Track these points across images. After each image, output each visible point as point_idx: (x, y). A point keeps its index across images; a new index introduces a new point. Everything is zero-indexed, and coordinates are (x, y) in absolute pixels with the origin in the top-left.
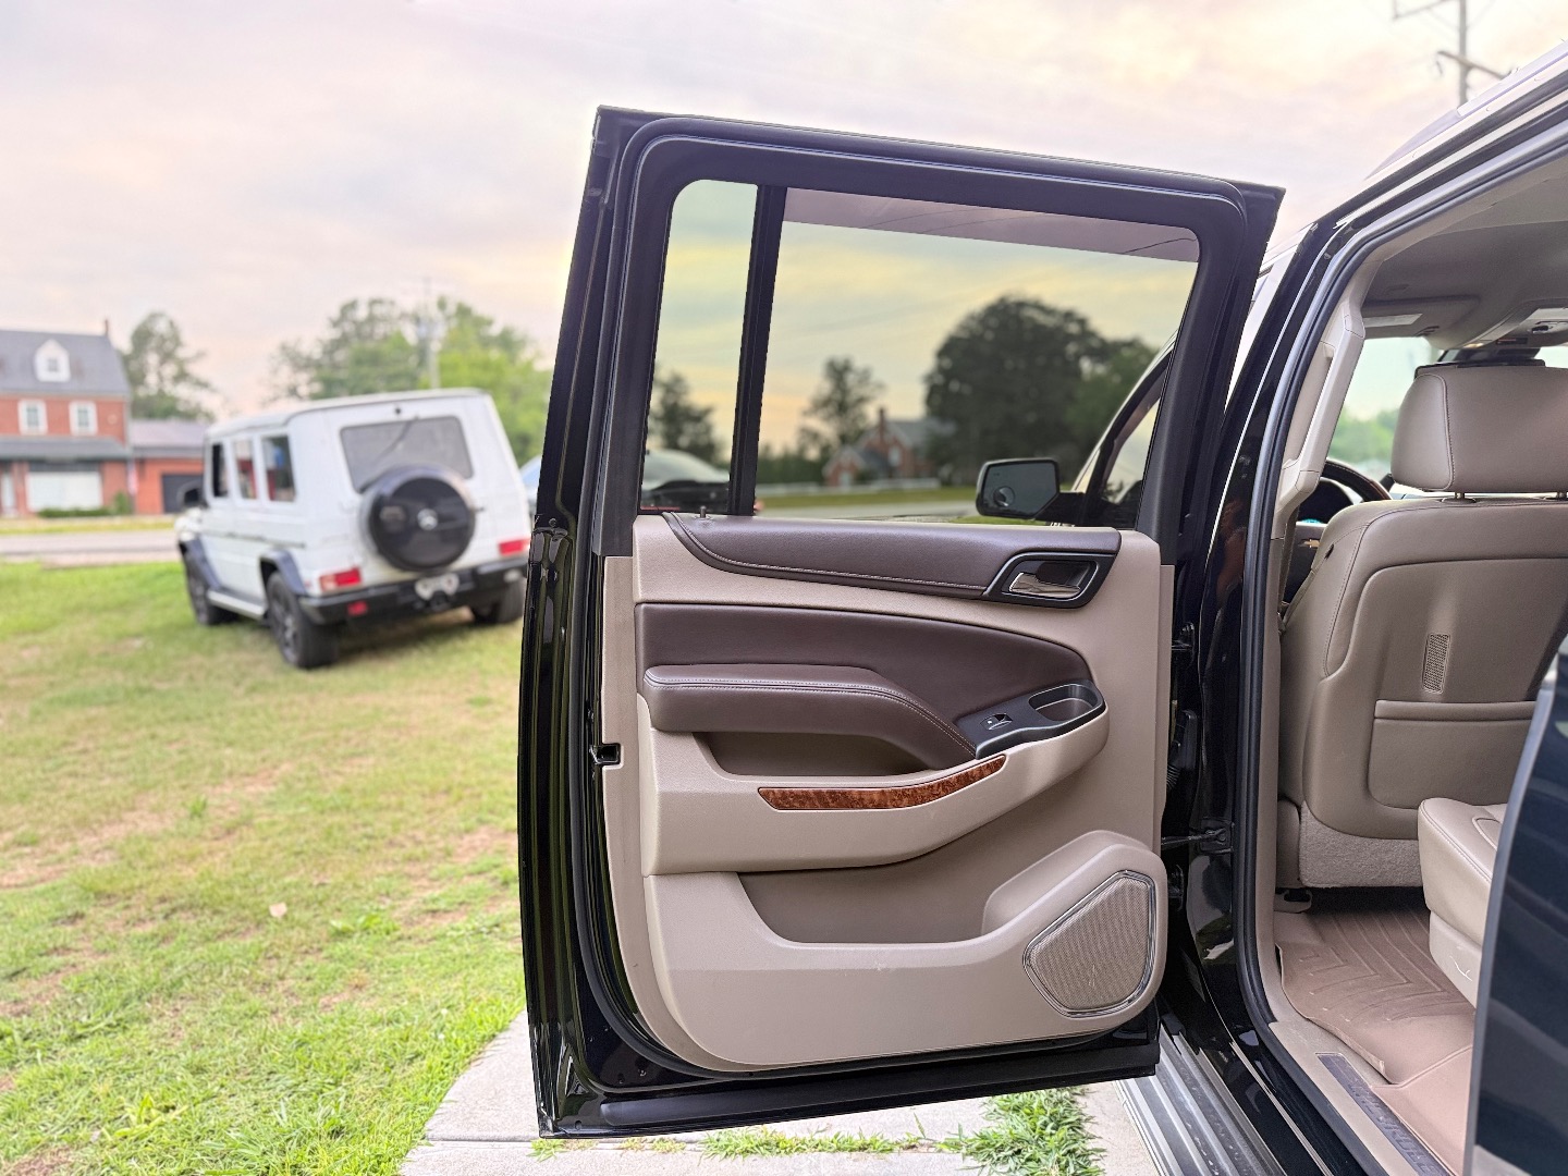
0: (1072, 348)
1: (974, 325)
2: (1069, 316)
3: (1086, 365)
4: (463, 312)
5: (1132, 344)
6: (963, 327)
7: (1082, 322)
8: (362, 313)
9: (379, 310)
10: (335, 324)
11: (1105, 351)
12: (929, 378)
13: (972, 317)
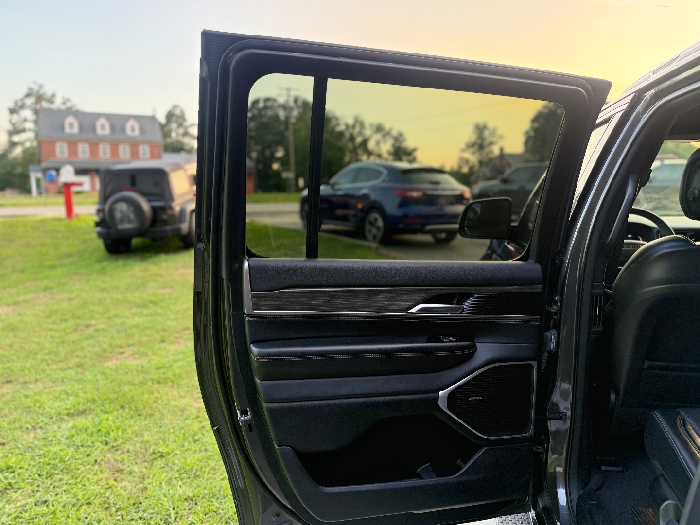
8: (261, 105)
9: (269, 104)
12: (527, 133)
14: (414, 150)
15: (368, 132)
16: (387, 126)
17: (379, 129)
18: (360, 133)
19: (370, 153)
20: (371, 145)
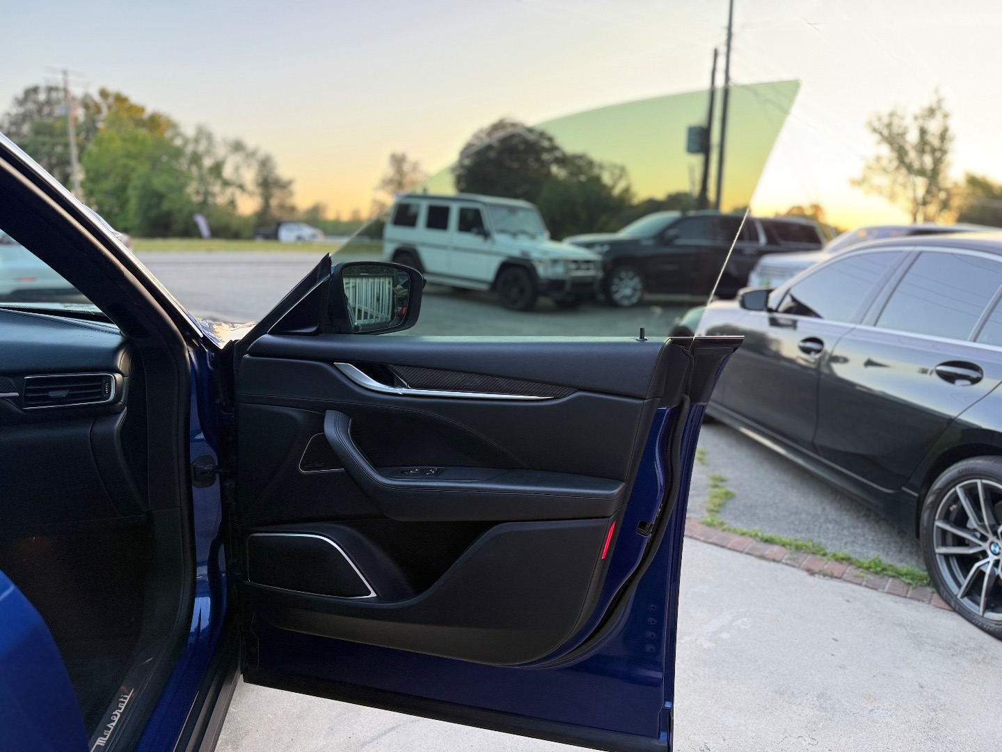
0: (545, 156)
1: (483, 135)
2: (542, 135)
3: (555, 169)
4: (120, 99)
5: (581, 157)
6: (476, 136)
7: (550, 139)
8: (42, 97)
9: (54, 95)
10: (21, 102)
11: (564, 161)
12: (453, 170)
13: (481, 131)
14: (289, 183)
15: (221, 151)
16: (251, 143)
17: (238, 147)
18: (208, 152)
19: (226, 184)
20: (228, 172)
